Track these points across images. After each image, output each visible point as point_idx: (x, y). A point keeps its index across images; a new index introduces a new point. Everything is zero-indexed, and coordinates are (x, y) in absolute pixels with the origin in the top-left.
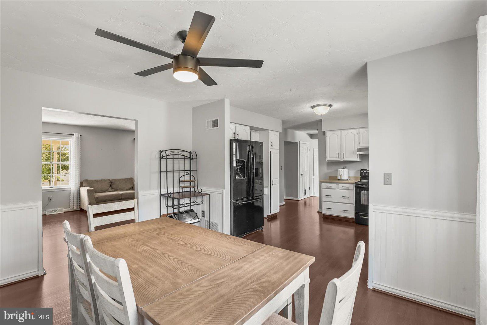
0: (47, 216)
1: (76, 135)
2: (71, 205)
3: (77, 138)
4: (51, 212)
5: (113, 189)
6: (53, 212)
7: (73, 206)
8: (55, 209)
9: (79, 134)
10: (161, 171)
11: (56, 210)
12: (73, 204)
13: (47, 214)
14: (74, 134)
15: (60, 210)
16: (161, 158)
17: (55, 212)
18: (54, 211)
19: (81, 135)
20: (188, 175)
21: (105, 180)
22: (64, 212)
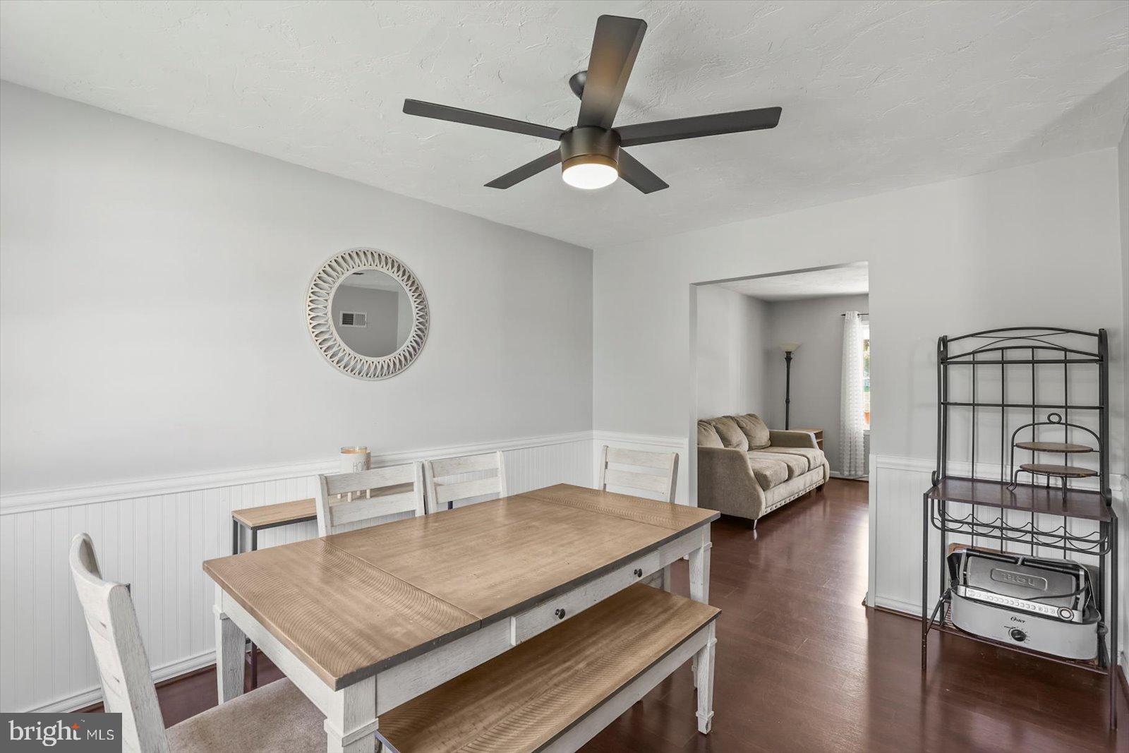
10: (944, 405)
16: (944, 360)
20: (1059, 423)
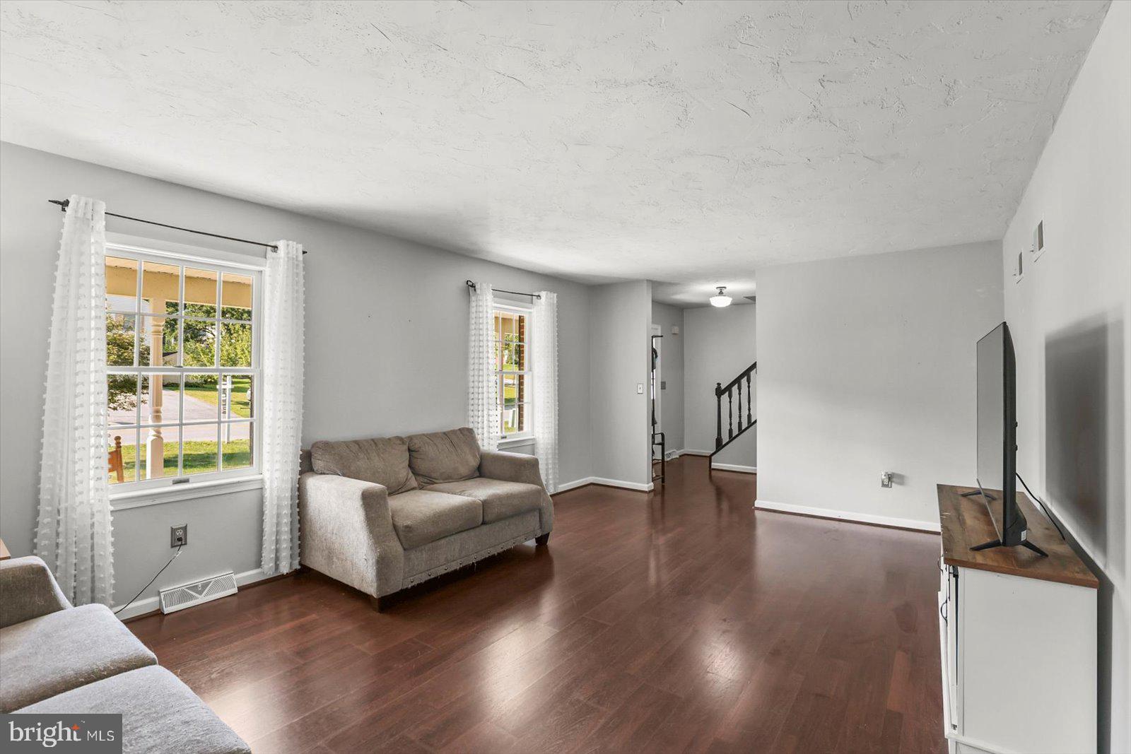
0: (166, 618)
1: (288, 249)
2: (268, 555)
3: (291, 260)
4: (184, 596)
5: (419, 475)
6: (192, 597)
7: (277, 559)
8: (198, 581)
9: (300, 248)
11: (205, 586)
12: (277, 550)
13: (167, 610)
14: (281, 244)
15: (219, 585)
17: (200, 593)
18: (194, 588)
19: (304, 253)
21: (389, 442)
22: (235, 590)
